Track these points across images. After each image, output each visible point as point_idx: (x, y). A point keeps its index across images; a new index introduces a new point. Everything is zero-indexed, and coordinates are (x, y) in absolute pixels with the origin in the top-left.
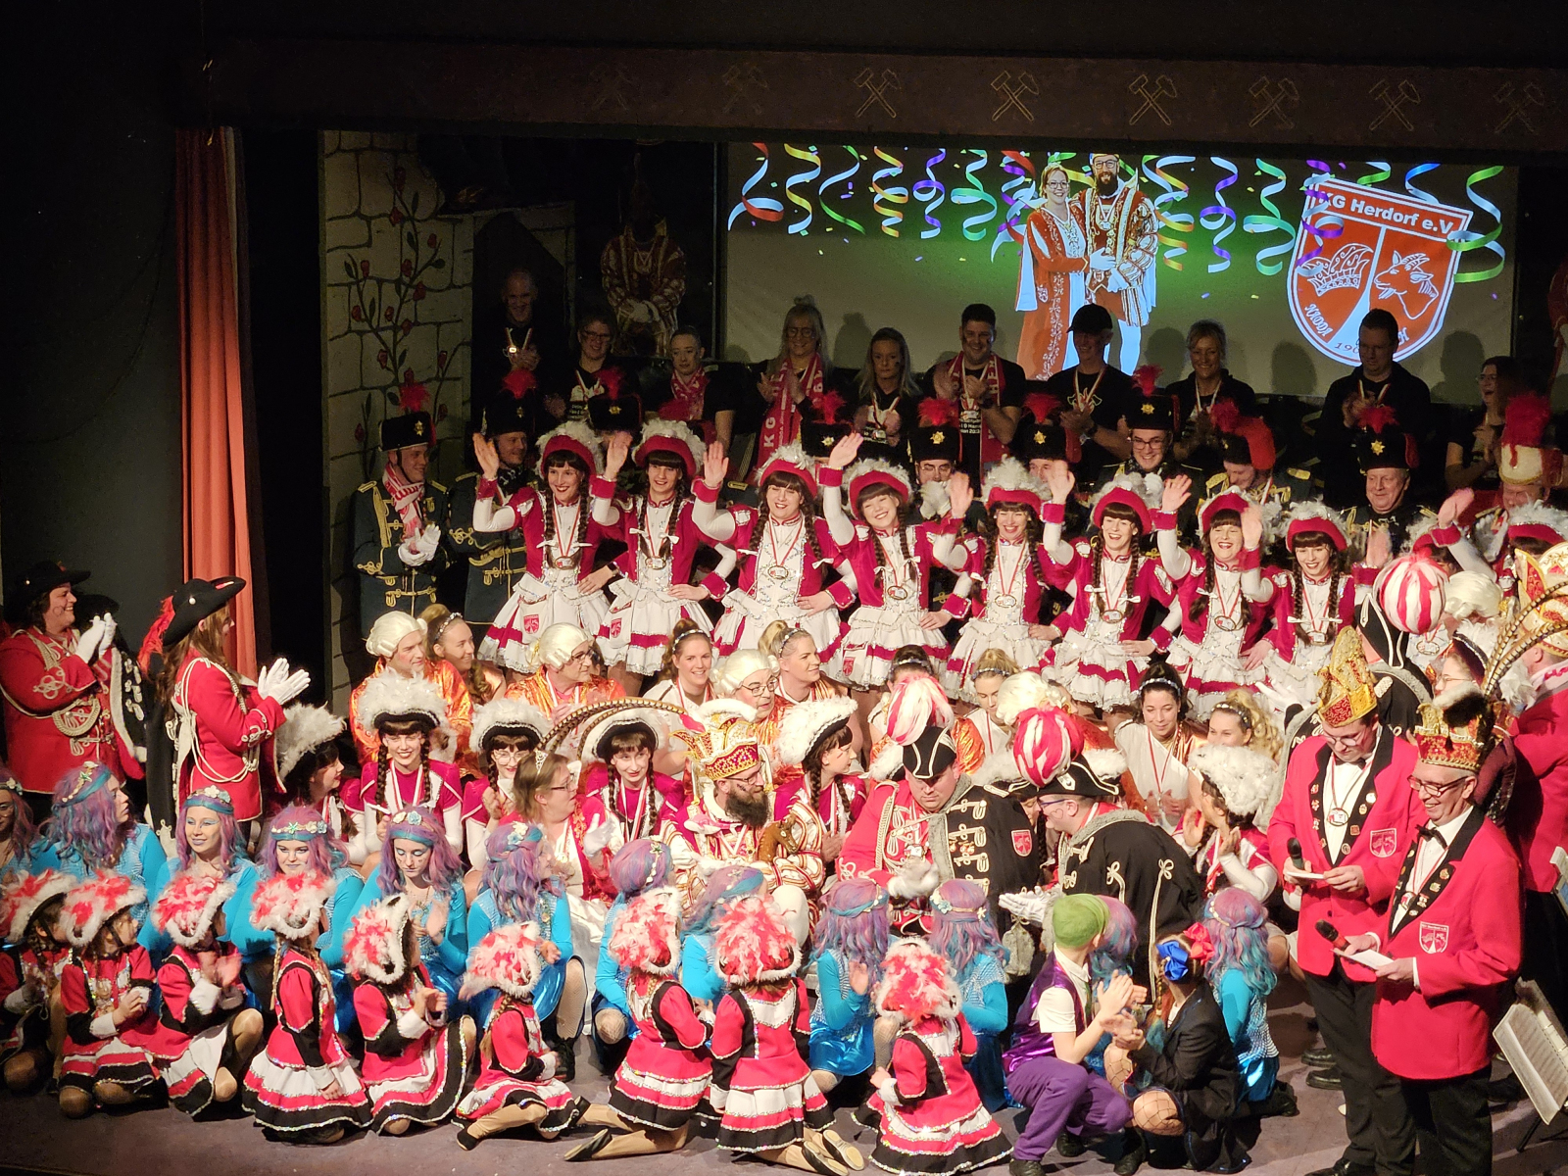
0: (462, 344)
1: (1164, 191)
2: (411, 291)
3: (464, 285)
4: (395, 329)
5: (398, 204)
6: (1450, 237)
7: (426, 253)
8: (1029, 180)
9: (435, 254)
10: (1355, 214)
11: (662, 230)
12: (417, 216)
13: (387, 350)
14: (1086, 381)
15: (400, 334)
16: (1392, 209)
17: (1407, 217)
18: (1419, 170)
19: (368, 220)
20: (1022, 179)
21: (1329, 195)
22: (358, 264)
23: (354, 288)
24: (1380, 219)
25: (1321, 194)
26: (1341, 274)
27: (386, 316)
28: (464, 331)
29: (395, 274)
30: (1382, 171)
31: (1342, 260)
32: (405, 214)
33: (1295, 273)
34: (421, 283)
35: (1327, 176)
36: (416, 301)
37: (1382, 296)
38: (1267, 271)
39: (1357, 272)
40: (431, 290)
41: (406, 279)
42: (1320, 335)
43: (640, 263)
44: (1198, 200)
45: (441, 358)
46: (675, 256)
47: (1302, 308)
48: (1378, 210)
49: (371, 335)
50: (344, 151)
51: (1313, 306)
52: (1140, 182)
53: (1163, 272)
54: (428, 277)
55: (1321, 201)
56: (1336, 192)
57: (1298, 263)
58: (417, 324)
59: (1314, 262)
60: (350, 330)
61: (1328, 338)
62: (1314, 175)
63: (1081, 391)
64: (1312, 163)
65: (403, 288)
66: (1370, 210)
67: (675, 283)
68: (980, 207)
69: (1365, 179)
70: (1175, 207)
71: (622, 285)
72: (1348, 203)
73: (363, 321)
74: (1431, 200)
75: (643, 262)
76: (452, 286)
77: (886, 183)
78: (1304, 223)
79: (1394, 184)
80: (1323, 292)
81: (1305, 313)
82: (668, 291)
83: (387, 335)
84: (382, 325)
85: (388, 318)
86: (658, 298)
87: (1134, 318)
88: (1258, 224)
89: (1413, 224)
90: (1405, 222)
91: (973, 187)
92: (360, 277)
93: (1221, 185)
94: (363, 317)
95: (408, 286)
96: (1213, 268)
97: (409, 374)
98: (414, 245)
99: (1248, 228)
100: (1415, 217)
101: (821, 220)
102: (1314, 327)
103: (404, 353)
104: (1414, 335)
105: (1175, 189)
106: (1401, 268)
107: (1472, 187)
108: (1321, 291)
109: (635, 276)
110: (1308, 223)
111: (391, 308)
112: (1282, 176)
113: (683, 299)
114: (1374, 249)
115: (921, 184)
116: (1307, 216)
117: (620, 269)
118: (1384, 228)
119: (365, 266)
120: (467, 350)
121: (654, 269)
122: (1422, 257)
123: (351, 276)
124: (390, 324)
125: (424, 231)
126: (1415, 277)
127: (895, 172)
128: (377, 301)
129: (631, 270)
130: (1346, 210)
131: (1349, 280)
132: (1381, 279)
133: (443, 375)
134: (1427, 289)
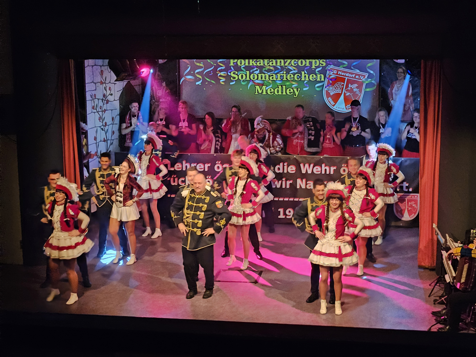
0: (117, 115)
3: (118, 100)
5: (102, 79)
7: (108, 92)
9: (111, 92)
10: (339, 75)
11: (164, 85)
12: (106, 82)
13: (101, 117)
15: (103, 112)
16: (348, 73)
17: (352, 75)
18: (355, 64)
20: (256, 69)
21: (333, 70)
23: (93, 101)
24: (345, 76)
25: (331, 70)
26: (336, 90)
28: (118, 112)
29: (102, 97)
30: (345, 64)
31: (336, 86)
33: (325, 90)
34: (107, 99)
36: (107, 104)
38: (318, 89)
39: (340, 89)
40: (110, 101)
42: (332, 105)
43: (159, 93)
46: (168, 91)
47: (327, 99)
48: (345, 74)
50: (89, 66)
51: (330, 98)
55: (331, 72)
56: (334, 69)
57: (326, 87)
59: (330, 87)
61: (334, 106)
62: (329, 66)
65: (104, 101)
67: (168, 98)
69: (341, 66)
71: (154, 99)
72: (337, 72)
73: (95, 109)
76: (114, 100)
77: (221, 71)
78: (327, 77)
79: (349, 67)
80: (332, 94)
81: (328, 100)
83: (100, 113)
85: (101, 108)
89: (354, 77)
90: (352, 76)
91: (244, 71)
92: (94, 98)
93: (306, 69)
96: (305, 89)
97: (106, 123)
98: (106, 90)
100: (354, 75)
101: (204, 81)
102: (330, 103)
103: (104, 118)
105: (294, 70)
106: (351, 88)
107: (368, 67)
109: (157, 97)
110: (328, 77)
114: (344, 83)
115: (230, 71)
117: (154, 95)
118: (347, 78)
119: (95, 95)
121: (162, 95)
126: (354, 90)
127: (223, 68)
128: (98, 104)
129: (156, 95)
130: (337, 74)
131: (339, 91)
132: (346, 91)
133: (113, 123)
134: (358, 93)
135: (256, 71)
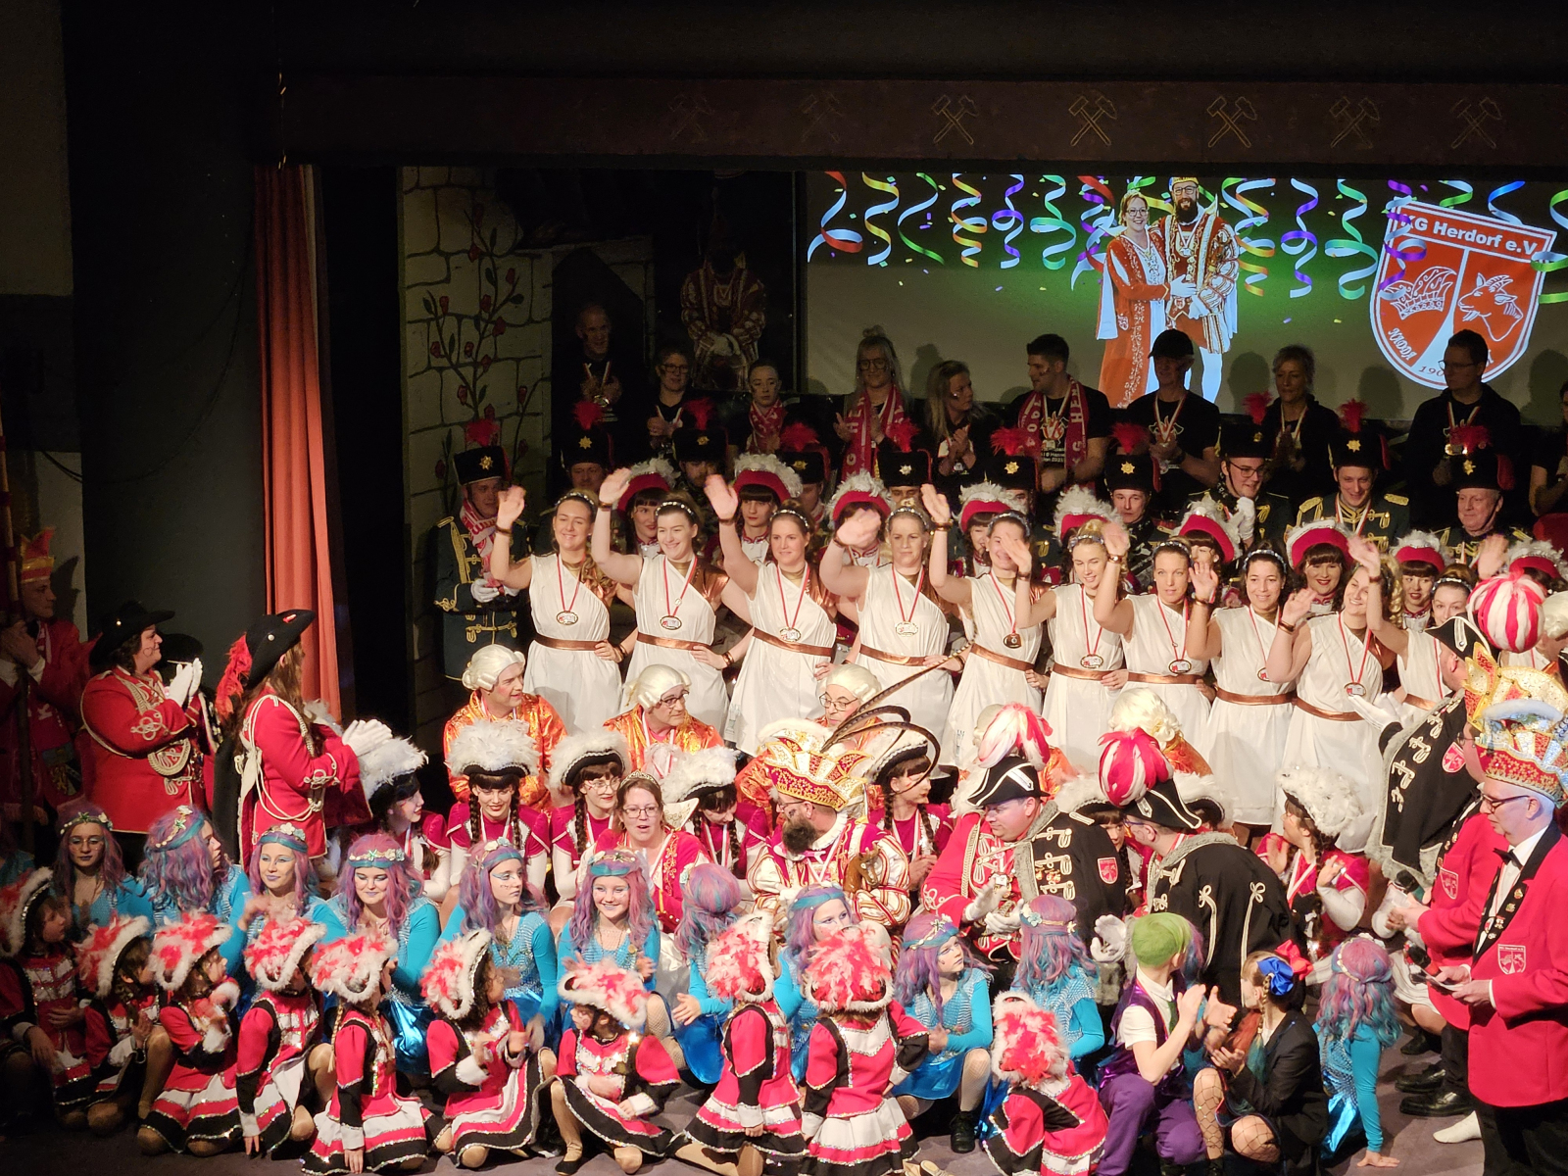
0: (542, 380)
1: (1243, 216)
2: (491, 327)
3: (544, 320)
4: (475, 364)
5: (477, 241)
6: (1534, 258)
7: (505, 288)
8: (1109, 208)
9: (513, 290)
10: (1439, 236)
11: (741, 264)
12: (496, 250)
13: (467, 386)
14: (1167, 409)
15: (480, 370)
16: (1475, 231)
17: (1490, 239)
18: (1502, 191)
19: (447, 256)
20: (1101, 207)
21: (1412, 218)
22: (437, 299)
23: (433, 323)
24: (1463, 242)
25: (1404, 217)
26: (1424, 298)
27: (466, 352)
28: (543, 366)
29: (475, 310)
30: (1464, 193)
32: (484, 250)
33: (1377, 297)
34: (500, 318)
35: (1409, 199)
36: (495, 336)
37: (1467, 319)
38: (1348, 295)
39: (1441, 295)
40: (512, 326)
41: (485, 315)
42: (1404, 359)
43: (720, 297)
44: (1277, 227)
45: (522, 394)
46: (755, 288)
47: (1386, 332)
48: (1461, 232)
49: (451, 372)
50: (423, 189)
51: (1397, 331)
52: (1220, 207)
53: (1244, 300)
54: (508, 313)
55: (1403, 224)
56: (1418, 214)
57: (1381, 287)
58: (497, 360)
59: (1397, 285)
60: (429, 367)
61: (1412, 362)
62: (1396, 198)
63: (1163, 420)
64: (1393, 185)
65: (483, 324)
66: (1452, 232)
67: (754, 316)
68: (1059, 236)
69: (1447, 201)
70: (1255, 232)
71: (702, 319)
72: (1431, 226)
73: (442, 357)
74: (1513, 221)
75: (723, 295)
76: (530, 321)
77: (964, 213)
78: (1387, 247)
79: (1477, 205)
80: (1407, 315)
81: (1388, 337)
82: (749, 324)
83: (468, 372)
84: (463, 359)
85: (468, 353)
86: (736, 331)
87: (1216, 345)
88: (1340, 249)
89: (1496, 245)
90: (1489, 244)
91: (1053, 216)
92: (440, 310)
93: (1302, 209)
94: (443, 353)
95: (487, 322)
96: (1295, 294)
97: (489, 410)
98: (494, 283)
99: (1330, 252)
100: (1498, 239)
101: (899, 251)
102: (1397, 351)
103: (485, 387)
104: (1500, 357)
105: (1255, 214)
106: (1485, 290)
107: (1555, 207)
108: (1404, 314)
109: (715, 309)
110: (1391, 246)
111: (470, 344)
112: (1363, 200)
113: (763, 331)
114: (1457, 270)
115: (1000, 214)
116: (1389, 240)
117: (700, 302)
118: (1467, 250)
119: (445, 301)
120: (548, 385)
121: (734, 303)
122: (1505, 279)
123: (431, 312)
124: (469, 360)
125: (504, 266)
126: (1500, 299)
127: (973, 202)
128: (456, 337)
129: (711, 303)
130: (1429, 232)
131: (1434, 304)
132: (1466, 302)
133: (524, 410)
134: (1512, 310)
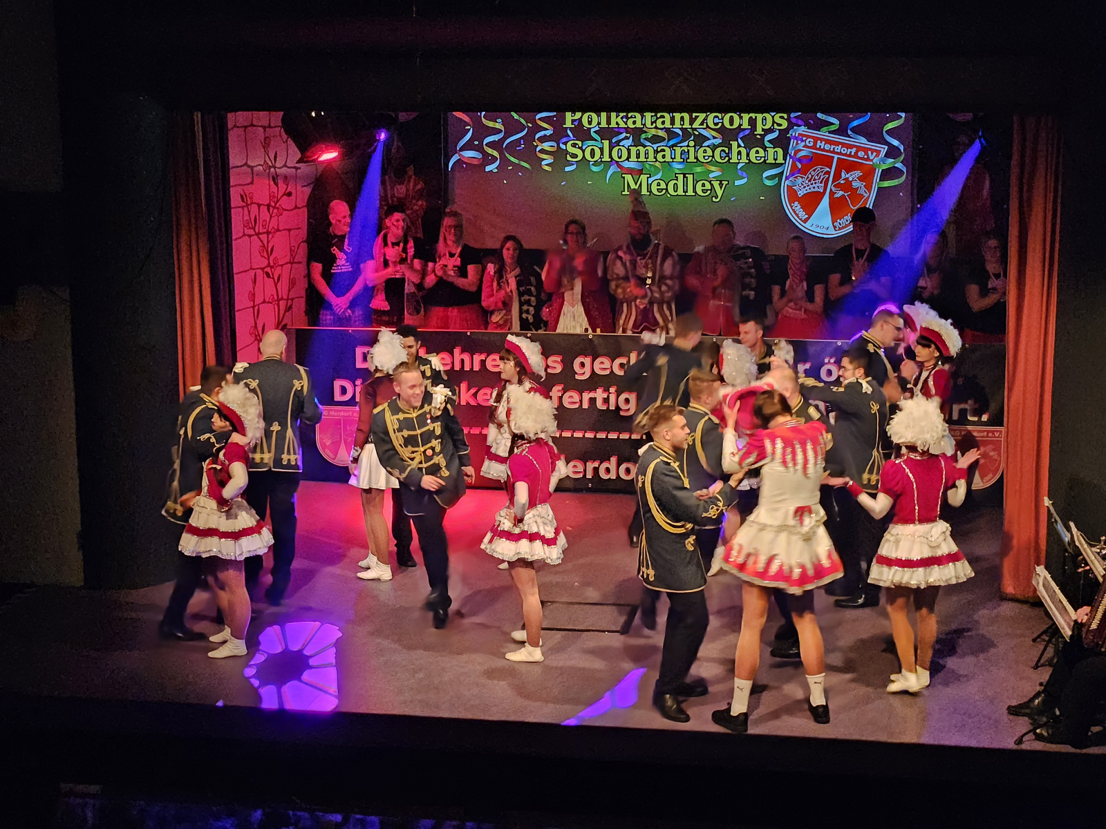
0: (303, 242)
1: (707, 139)
2: (275, 211)
3: (303, 207)
4: (268, 233)
5: (267, 158)
7: (282, 187)
8: (628, 135)
9: (287, 188)
10: (820, 149)
11: (410, 170)
13: (264, 246)
15: (270, 236)
17: (849, 150)
18: (855, 123)
19: (252, 168)
20: (624, 135)
22: (247, 195)
23: (245, 208)
24: (833, 152)
25: (800, 138)
26: (812, 184)
28: (304, 233)
29: (267, 201)
30: (833, 124)
31: (812, 176)
32: (271, 164)
33: (785, 184)
34: (280, 206)
35: (803, 128)
36: (278, 216)
37: (836, 196)
38: (768, 183)
39: (821, 183)
40: (286, 210)
41: (273, 204)
42: (801, 219)
43: (398, 192)
45: (292, 250)
46: (419, 186)
47: (790, 204)
48: (833, 147)
50: (238, 127)
51: (797, 203)
54: (284, 202)
55: (799, 142)
56: (808, 137)
57: (787, 178)
58: (278, 230)
59: (796, 177)
60: (244, 235)
61: (805, 221)
65: (271, 209)
66: (827, 147)
67: (420, 203)
69: (825, 129)
71: (387, 205)
72: (815, 143)
74: (863, 140)
75: (400, 191)
76: (296, 207)
77: (543, 139)
80: (802, 194)
81: (792, 207)
83: (264, 237)
84: (260, 231)
85: (264, 226)
86: (408, 212)
89: (853, 154)
90: (848, 153)
91: (596, 140)
92: (249, 202)
93: (741, 135)
94: (251, 226)
95: (274, 208)
96: (737, 183)
97: (276, 260)
98: (277, 184)
100: (854, 150)
101: (504, 161)
102: (797, 215)
103: (273, 246)
105: (714, 138)
106: (846, 179)
107: (888, 132)
108: (801, 193)
110: (792, 155)
111: (265, 221)
113: (425, 213)
114: (831, 168)
115: (564, 140)
116: (791, 151)
117: (386, 195)
118: (836, 157)
119: (251, 196)
120: (305, 244)
122: (858, 173)
123: (243, 201)
124: (265, 230)
126: (854, 184)
127: (548, 133)
128: (258, 218)
129: (393, 196)
130: (814, 147)
131: (818, 188)
132: (834, 186)
133: (293, 260)
134: (862, 191)
135: (623, 139)
